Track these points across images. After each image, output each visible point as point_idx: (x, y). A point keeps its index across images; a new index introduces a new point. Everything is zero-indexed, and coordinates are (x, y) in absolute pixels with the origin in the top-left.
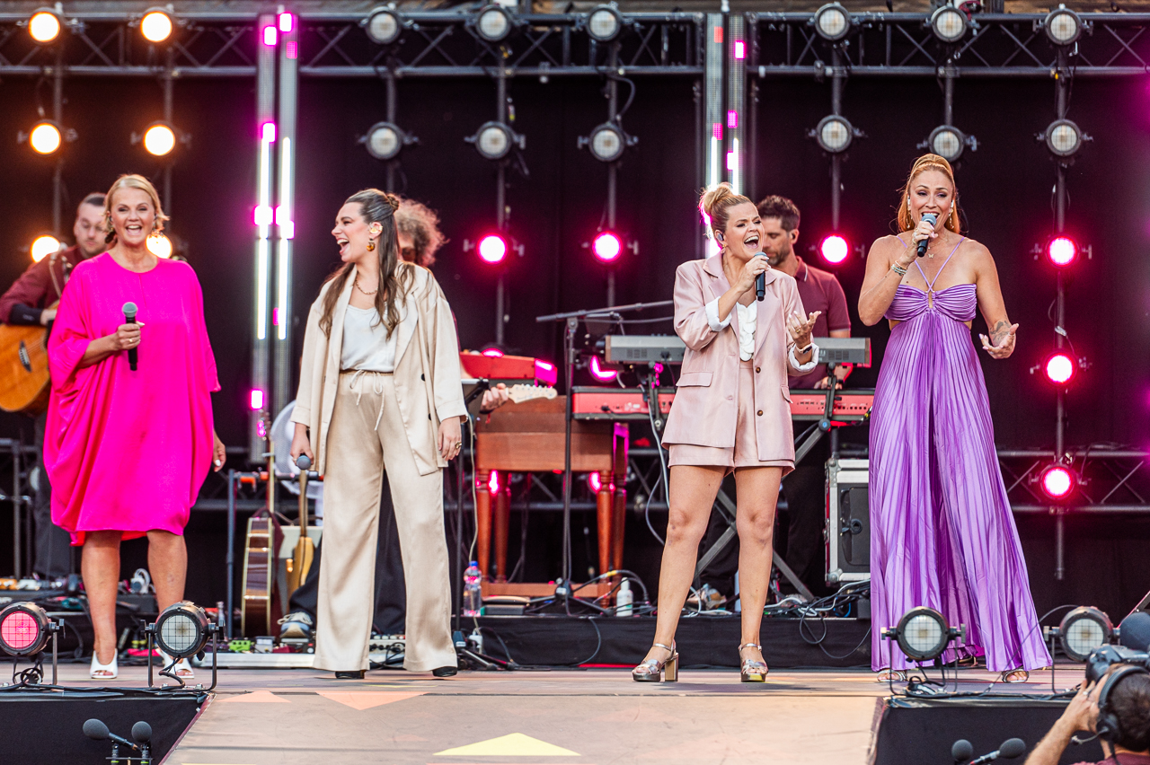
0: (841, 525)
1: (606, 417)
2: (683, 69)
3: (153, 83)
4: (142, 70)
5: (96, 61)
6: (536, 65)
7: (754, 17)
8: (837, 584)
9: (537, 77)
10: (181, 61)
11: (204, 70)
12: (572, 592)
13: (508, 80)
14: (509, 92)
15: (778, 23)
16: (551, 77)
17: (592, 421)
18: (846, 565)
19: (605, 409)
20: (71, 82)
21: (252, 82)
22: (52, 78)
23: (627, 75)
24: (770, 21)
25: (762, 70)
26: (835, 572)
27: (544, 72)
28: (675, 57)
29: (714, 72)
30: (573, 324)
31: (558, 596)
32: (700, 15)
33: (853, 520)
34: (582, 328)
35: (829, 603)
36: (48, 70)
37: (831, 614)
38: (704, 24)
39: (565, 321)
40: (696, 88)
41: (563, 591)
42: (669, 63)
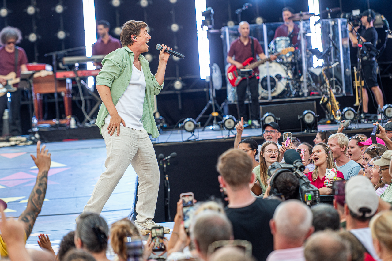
1: (64, 78)
12: (59, 122)
17: (61, 79)
19: (64, 76)
30: (54, 55)
39: (52, 55)
41: (57, 122)
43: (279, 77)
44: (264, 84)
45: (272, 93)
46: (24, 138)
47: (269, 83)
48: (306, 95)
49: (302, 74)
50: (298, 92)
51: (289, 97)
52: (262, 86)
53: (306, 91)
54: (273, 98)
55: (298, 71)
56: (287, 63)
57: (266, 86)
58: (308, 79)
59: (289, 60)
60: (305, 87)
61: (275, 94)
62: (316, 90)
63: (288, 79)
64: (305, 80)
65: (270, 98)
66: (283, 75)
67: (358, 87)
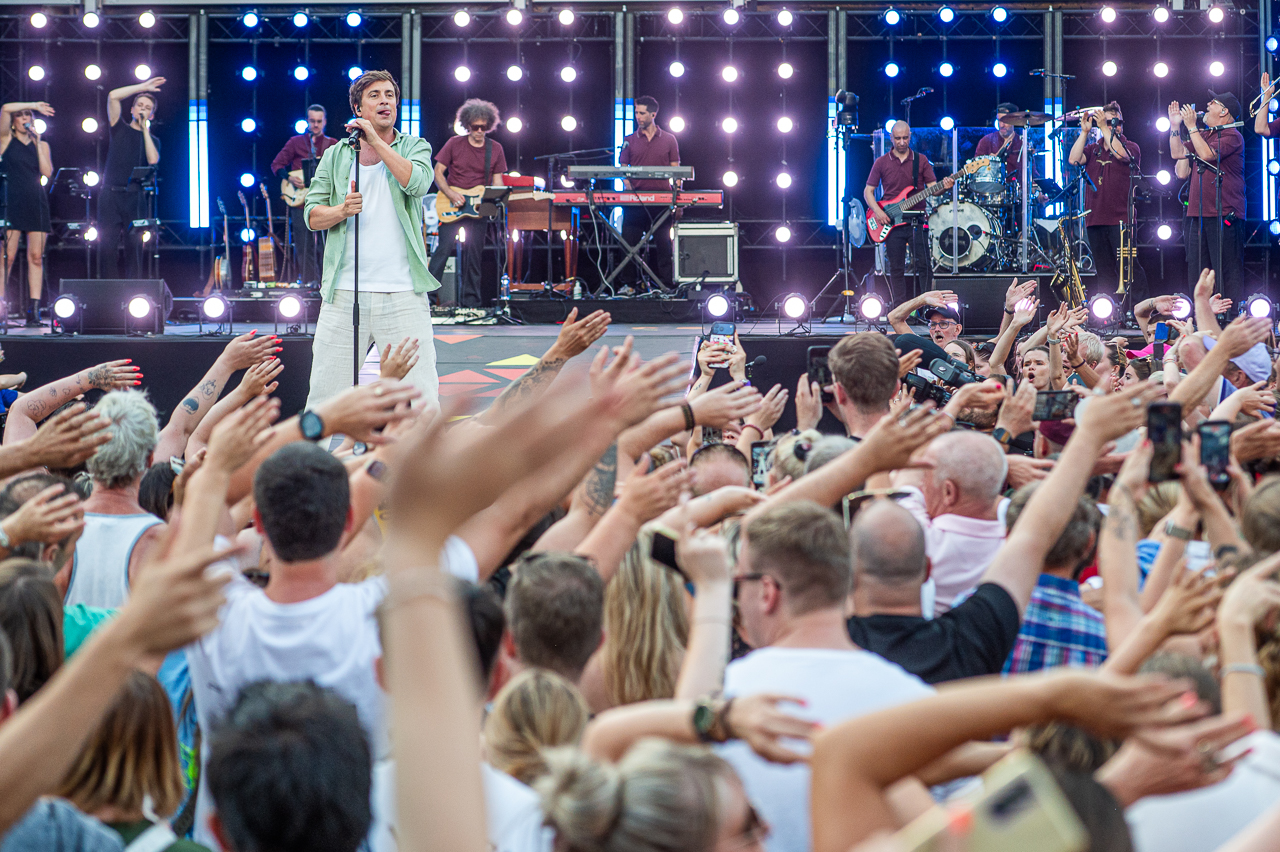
0: (680, 255)
1: (568, 204)
2: (605, 39)
3: (352, 47)
4: (347, 40)
5: (326, 36)
6: (535, 37)
7: (638, 14)
8: (679, 283)
9: (535, 43)
10: (366, 36)
11: (377, 40)
12: (552, 288)
13: (521, 44)
14: (522, 50)
15: (650, 16)
16: (541, 43)
17: (562, 207)
18: (682, 274)
19: (568, 201)
20: (313, 46)
21: (399, 46)
22: (304, 44)
23: (578, 42)
24: (646, 16)
25: (642, 39)
26: (677, 277)
27: (539, 41)
28: (601, 33)
29: (619, 40)
30: (552, 160)
31: (546, 290)
32: (613, 13)
33: (686, 253)
34: (556, 162)
35: (674, 292)
36: (302, 40)
37: (675, 297)
38: (615, 17)
39: (547, 160)
40: (611, 48)
41: (548, 287)
42: (598, 35)
43: (976, 231)
44: (947, 242)
45: (960, 260)
46: (482, 313)
47: (955, 242)
48: (1025, 269)
49: (1020, 229)
50: (1011, 262)
51: (993, 270)
52: (942, 244)
53: (1025, 261)
54: (962, 270)
55: (1014, 223)
56: (993, 206)
57: (951, 245)
58: (1032, 238)
59: (998, 199)
60: (1025, 254)
61: (966, 263)
62: (1045, 261)
63: (992, 236)
64: (1024, 240)
65: (956, 270)
66: (985, 227)
67: (1125, 259)
